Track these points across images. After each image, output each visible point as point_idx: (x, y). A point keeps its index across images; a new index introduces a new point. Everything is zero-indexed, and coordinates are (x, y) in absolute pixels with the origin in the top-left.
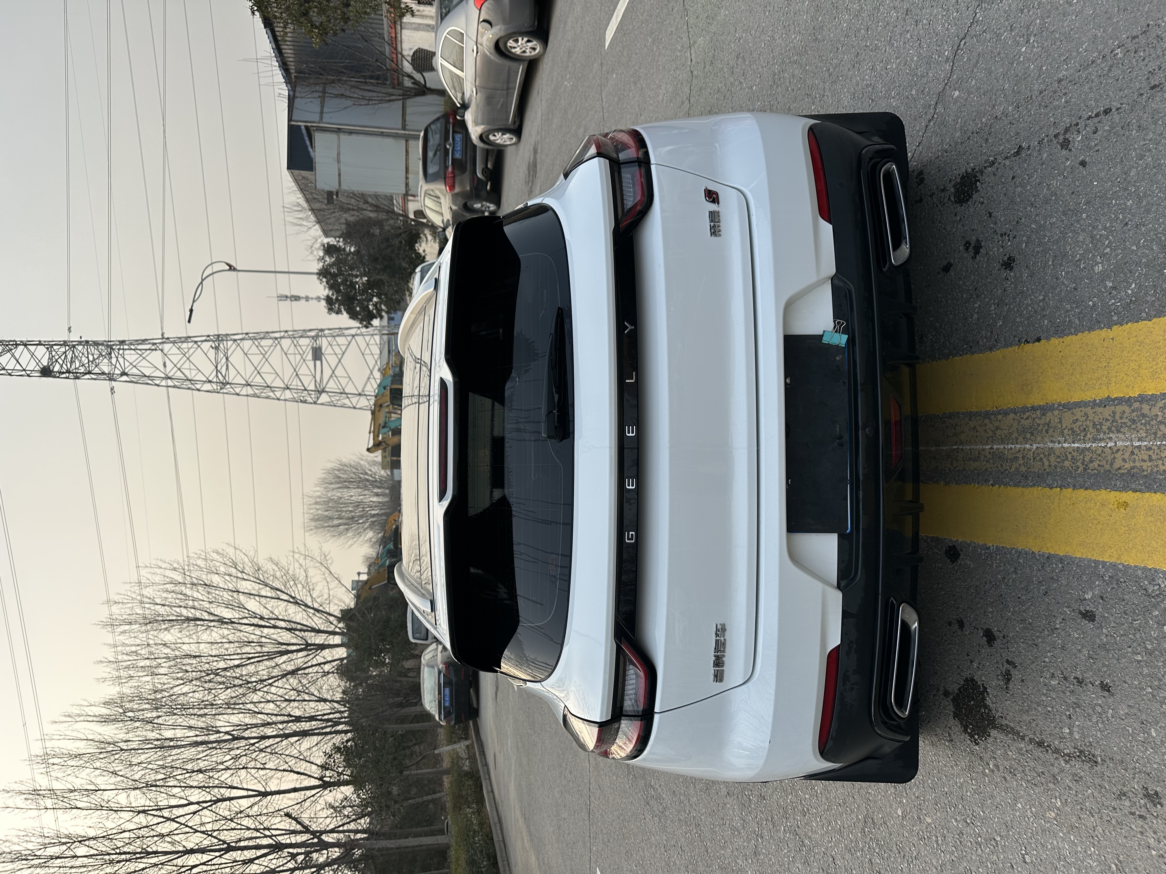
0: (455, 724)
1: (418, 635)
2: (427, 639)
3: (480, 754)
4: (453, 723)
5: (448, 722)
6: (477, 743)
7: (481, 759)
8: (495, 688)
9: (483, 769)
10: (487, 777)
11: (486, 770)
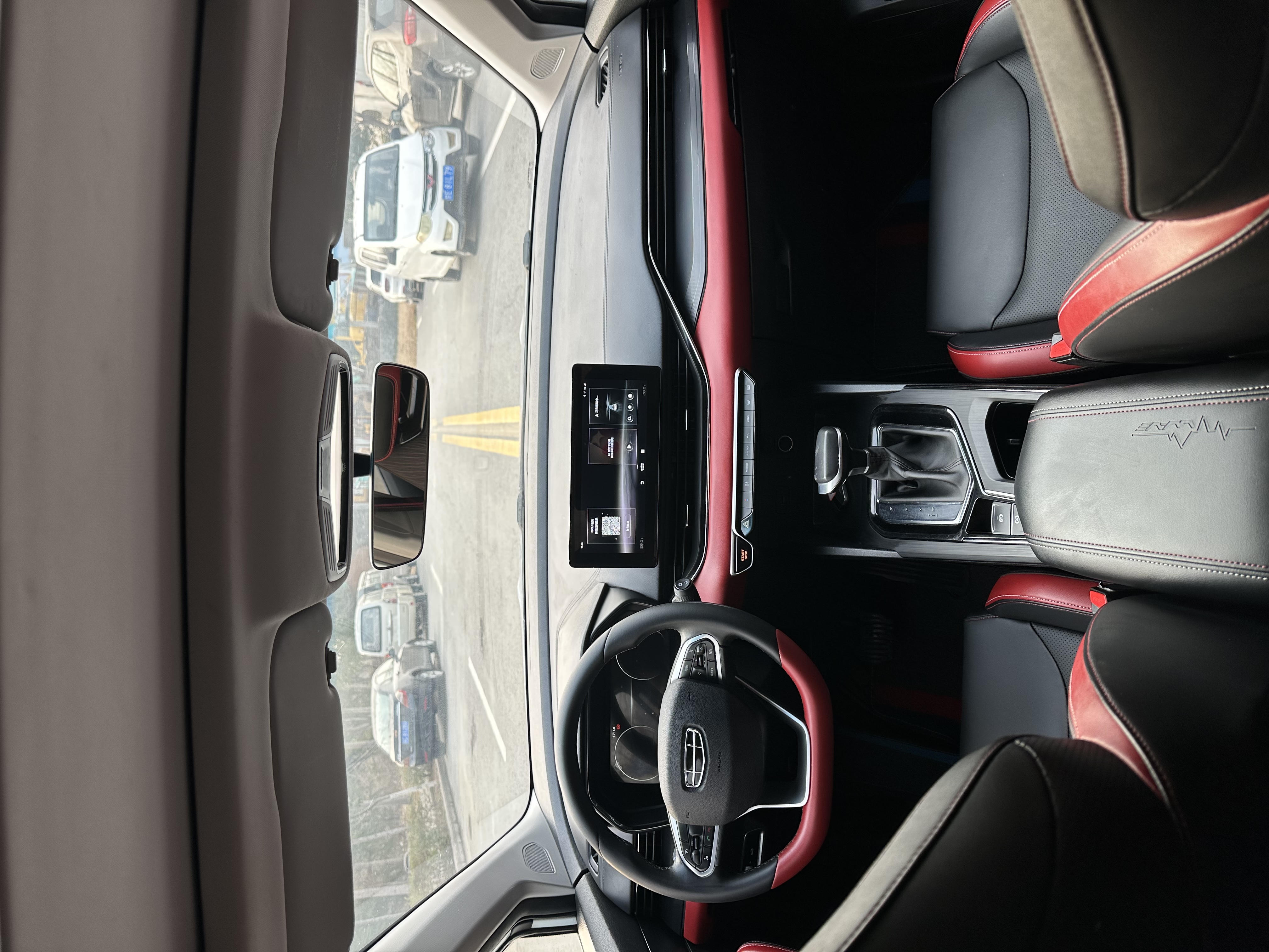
0: (416, 765)
1: (368, 644)
2: (380, 651)
3: (449, 806)
4: (413, 764)
5: (407, 764)
6: (445, 790)
7: (450, 814)
8: (471, 736)
9: (453, 828)
10: (459, 840)
11: (456, 829)
